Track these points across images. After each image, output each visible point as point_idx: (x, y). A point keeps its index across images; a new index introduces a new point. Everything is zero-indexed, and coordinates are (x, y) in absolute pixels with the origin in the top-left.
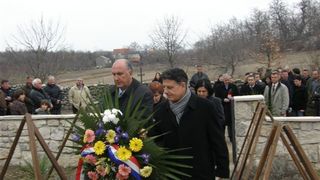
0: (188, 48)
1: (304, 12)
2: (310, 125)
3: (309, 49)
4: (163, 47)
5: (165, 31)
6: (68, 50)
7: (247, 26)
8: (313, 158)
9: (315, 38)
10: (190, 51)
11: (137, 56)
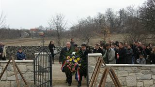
0: (67, 30)
1: (121, 15)
2: (123, 68)
3: (123, 33)
4: (55, 29)
5: (56, 21)
6: (7, 28)
7: (95, 20)
8: (124, 84)
9: (126, 28)
10: (68, 31)
11: (42, 33)
